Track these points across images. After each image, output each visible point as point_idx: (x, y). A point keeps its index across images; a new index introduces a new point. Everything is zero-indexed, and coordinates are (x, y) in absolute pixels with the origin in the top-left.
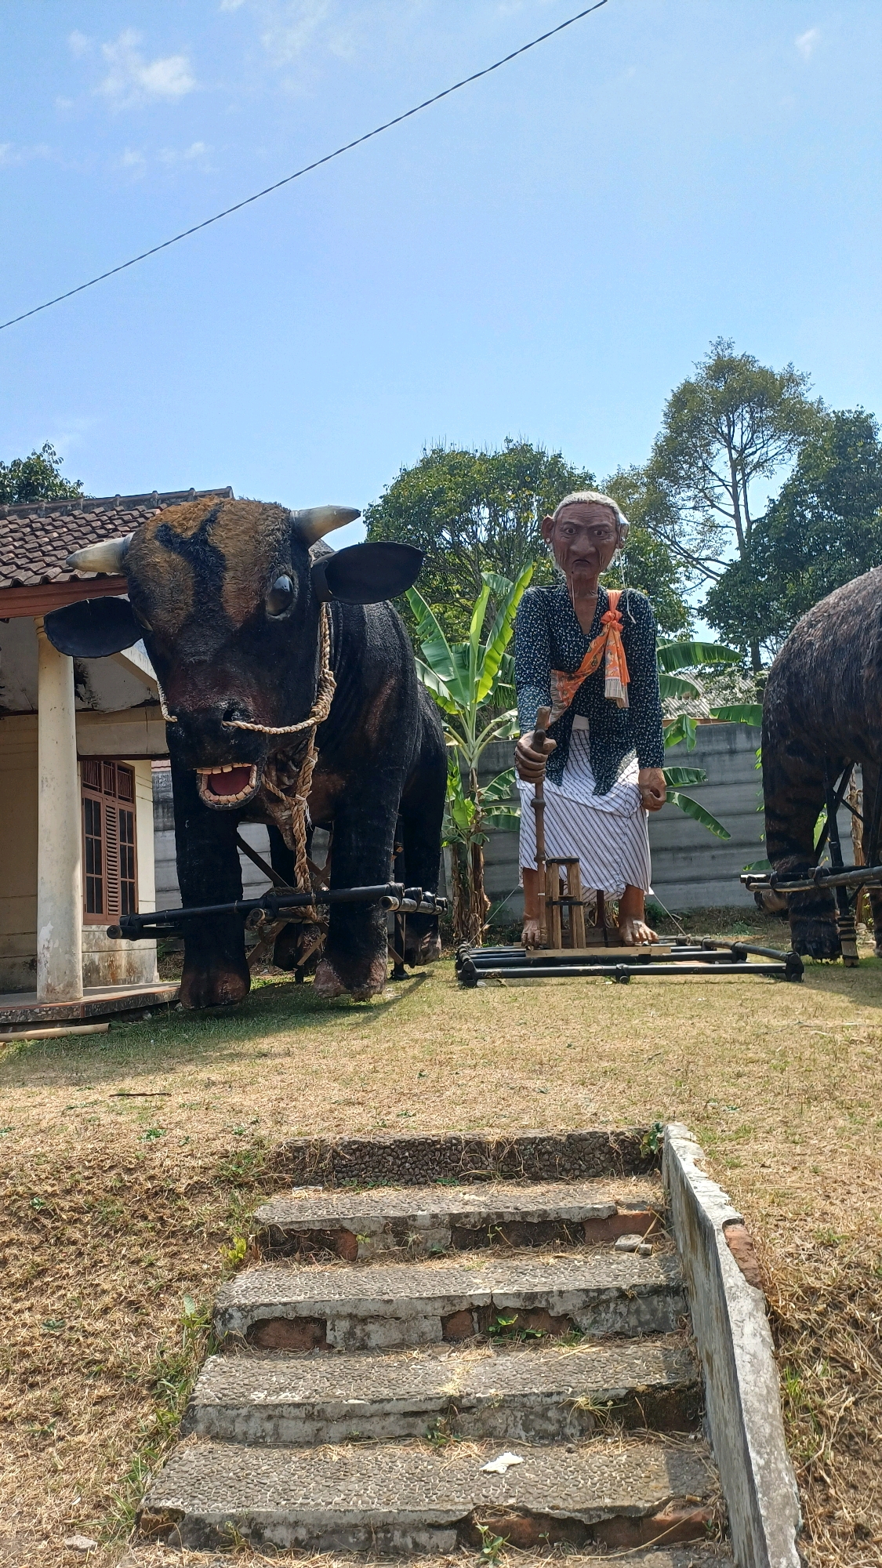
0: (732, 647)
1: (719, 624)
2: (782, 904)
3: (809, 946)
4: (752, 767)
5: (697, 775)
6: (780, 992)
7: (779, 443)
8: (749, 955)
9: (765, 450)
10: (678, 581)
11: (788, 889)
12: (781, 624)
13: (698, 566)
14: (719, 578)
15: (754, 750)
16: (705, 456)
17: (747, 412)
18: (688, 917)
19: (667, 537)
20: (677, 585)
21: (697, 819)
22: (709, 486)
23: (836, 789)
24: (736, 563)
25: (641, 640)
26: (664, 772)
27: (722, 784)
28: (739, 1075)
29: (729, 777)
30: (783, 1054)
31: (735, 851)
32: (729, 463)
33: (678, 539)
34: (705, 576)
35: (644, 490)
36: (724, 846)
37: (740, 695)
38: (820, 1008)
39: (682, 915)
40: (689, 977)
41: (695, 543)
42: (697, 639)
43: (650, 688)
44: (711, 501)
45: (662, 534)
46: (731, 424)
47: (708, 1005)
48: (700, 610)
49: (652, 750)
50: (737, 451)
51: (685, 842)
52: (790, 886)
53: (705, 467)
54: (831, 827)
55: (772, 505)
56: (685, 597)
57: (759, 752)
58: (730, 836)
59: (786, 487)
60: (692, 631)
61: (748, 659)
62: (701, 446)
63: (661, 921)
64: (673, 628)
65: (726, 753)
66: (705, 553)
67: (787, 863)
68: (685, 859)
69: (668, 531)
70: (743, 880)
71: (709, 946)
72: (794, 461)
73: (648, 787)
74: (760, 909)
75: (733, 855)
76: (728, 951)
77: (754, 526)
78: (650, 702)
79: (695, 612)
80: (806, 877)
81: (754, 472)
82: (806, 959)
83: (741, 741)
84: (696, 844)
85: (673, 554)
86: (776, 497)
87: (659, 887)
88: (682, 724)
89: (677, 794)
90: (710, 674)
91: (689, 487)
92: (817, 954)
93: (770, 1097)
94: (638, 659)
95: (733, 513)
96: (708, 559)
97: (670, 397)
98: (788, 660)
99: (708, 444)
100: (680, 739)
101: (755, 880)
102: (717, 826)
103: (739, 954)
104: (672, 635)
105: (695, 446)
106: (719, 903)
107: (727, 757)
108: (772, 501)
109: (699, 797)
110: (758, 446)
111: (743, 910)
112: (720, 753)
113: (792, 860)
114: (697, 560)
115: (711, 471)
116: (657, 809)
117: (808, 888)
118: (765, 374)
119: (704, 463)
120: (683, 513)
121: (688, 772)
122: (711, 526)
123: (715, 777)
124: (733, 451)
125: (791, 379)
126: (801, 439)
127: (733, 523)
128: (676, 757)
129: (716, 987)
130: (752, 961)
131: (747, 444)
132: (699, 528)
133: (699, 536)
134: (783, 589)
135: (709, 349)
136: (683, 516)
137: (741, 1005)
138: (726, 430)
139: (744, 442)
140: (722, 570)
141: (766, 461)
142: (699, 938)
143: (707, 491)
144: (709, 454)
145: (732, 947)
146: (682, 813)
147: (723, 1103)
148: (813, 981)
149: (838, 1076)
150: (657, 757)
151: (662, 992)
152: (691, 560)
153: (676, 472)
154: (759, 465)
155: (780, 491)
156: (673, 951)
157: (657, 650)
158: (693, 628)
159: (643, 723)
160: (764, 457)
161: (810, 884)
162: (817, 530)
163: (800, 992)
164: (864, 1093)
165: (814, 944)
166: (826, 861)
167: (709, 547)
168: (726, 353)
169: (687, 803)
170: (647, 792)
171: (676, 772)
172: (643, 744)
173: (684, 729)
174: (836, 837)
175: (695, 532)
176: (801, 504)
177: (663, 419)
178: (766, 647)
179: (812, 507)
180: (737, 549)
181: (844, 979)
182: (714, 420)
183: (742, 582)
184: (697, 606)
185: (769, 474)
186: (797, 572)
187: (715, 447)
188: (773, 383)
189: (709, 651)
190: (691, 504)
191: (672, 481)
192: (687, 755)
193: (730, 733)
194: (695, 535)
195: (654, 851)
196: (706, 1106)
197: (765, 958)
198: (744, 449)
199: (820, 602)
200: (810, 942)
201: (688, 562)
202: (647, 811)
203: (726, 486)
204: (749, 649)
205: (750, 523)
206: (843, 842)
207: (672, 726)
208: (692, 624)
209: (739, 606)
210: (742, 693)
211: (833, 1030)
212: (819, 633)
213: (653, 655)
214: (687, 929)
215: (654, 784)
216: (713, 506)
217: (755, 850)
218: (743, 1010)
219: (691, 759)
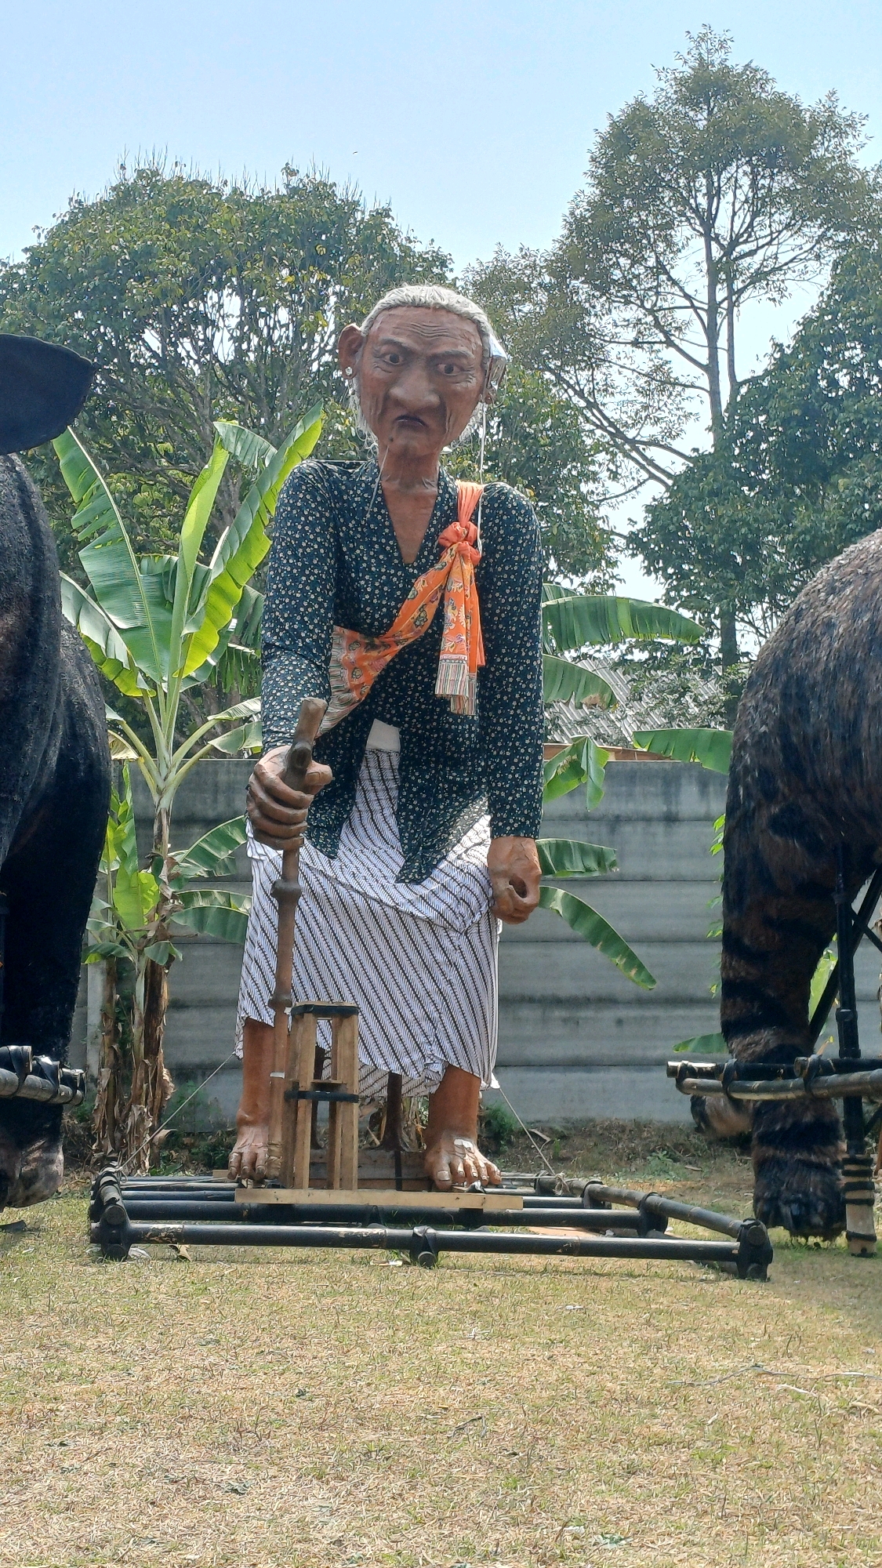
0: (686, 614)
1: (664, 570)
2: (740, 1123)
3: (786, 1210)
4: (705, 851)
5: (600, 858)
6: (725, 1301)
7: (800, 241)
8: (671, 1220)
9: (772, 249)
10: (594, 477)
11: (756, 1093)
12: (779, 583)
13: (634, 454)
14: (670, 482)
15: (709, 819)
16: (661, 246)
17: (745, 173)
18: (563, 1137)
19: (580, 394)
20: (591, 486)
21: (594, 944)
22: (666, 305)
23: (857, 906)
24: (703, 457)
25: (513, 584)
26: (540, 849)
27: (646, 879)
28: (631, 1471)
29: (662, 867)
30: (721, 1429)
31: (659, 1012)
32: (705, 267)
33: (600, 399)
34: (645, 476)
35: (543, 297)
36: (641, 1002)
37: (694, 710)
38: (795, 1336)
39: (552, 1132)
40: (554, 1260)
41: (631, 410)
42: (620, 591)
43: (525, 679)
44: (667, 334)
45: (570, 386)
46: (714, 194)
47: (585, 1320)
48: (632, 538)
49: (519, 802)
50: (722, 246)
51: (568, 988)
52: (759, 1090)
53: (660, 269)
54: (842, 979)
55: (777, 355)
56: (604, 510)
57: (720, 822)
58: (653, 982)
59: (807, 322)
60: (613, 577)
61: (715, 643)
62: (656, 227)
63: (509, 1143)
64: (579, 567)
65: (659, 819)
66: (648, 431)
67: (757, 1043)
68: (565, 1021)
69: (583, 382)
70: (672, 1072)
71: (597, 1199)
72: (825, 277)
73: (504, 874)
74: (698, 1130)
75: (656, 1019)
76: (632, 1211)
77: (744, 390)
78: (523, 707)
79: (621, 542)
80: (790, 1075)
81: (750, 289)
82: (778, 1234)
83: (689, 800)
84: (589, 993)
85: (588, 427)
86: (788, 341)
87: (510, 1074)
88: (580, 756)
89: (560, 892)
90: (641, 663)
91: (627, 302)
92: (799, 1226)
93: (687, 1519)
94: (505, 622)
95: (705, 361)
96: (653, 442)
97: (605, 127)
98: (787, 652)
99: (670, 225)
100: (574, 784)
101: (694, 1073)
102: (632, 960)
103: (653, 1218)
104: (577, 580)
105: (644, 224)
106: (622, 1113)
107: (659, 829)
108: (779, 347)
109: (604, 902)
110: (761, 242)
111: (670, 1129)
112: (647, 820)
113: (765, 1039)
114: (633, 442)
115: (670, 278)
116: (520, 920)
117: (791, 1095)
118: (784, 107)
119: (658, 261)
120: (613, 350)
121: (583, 851)
122: (661, 381)
123: (632, 866)
124: (714, 245)
125: (831, 124)
126: (841, 236)
127: (704, 381)
128: (564, 819)
129: (604, 1284)
130: (678, 1232)
131: (740, 235)
132: (642, 382)
133: (641, 399)
134: (788, 516)
135: (686, 45)
136: (613, 357)
137: (648, 1323)
138: (703, 201)
139: (736, 230)
140: (679, 467)
141: (774, 270)
142: (581, 1181)
143: (660, 314)
144: (669, 243)
145: (642, 1205)
146: (565, 930)
147: (594, 1527)
148: (788, 1280)
149: (821, 1481)
150: (527, 817)
151: (498, 1287)
152: (619, 440)
153: (606, 272)
154: (759, 277)
155: (795, 329)
156: (527, 1204)
157: (543, 605)
158: (615, 571)
159: (505, 748)
160: (771, 263)
161: (795, 1088)
162: (857, 412)
163: (764, 1302)
164: (869, 1518)
165: (794, 1207)
166: (827, 1045)
167: (657, 421)
168: (717, 58)
169: (579, 911)
170: (503, 885)
171: (562, 850)
172: (501, 789)
173: (584, 766)
174: (849, 1001)
175: (632, 389)
176: (832, 358)
177: (588, 166)
178: (751, 623)
179: (852, 367)
180: (709, 429)
181: (846, 1280)
182: (682, 181)
183: (714, 493)
184: (626, 530)
185: (776, 296)
186: (814, 485)
187: (682, 232)
188: (798, 125)
189: (644, 617)
190: (630, 334)
191: (596, 287)
192: (586, 818)
193: (670, 782)
194: (633, 395)
195: (504, 1001)
196: (560, 1534)
197: (701, 1230)
198: (734, 242)
199: (852, 547)
200: (788, 1203)
201: (616, 445)
202: (500, 922)
203: (695, 309)
204: (718, 623)
205: (736, 386)
206: (862, 1009)
207: (560, 758)
208: (612, 564)
209: (704, 540)
210: (699, 705)
211: (818, 1384)
212: (848, 605)
213: (535, 617)
214: (559, 1160)
215: (518, 870)
216: (669, 343)
217: (697, 1012)
218: (649, 1334)
219: (593, 827)
